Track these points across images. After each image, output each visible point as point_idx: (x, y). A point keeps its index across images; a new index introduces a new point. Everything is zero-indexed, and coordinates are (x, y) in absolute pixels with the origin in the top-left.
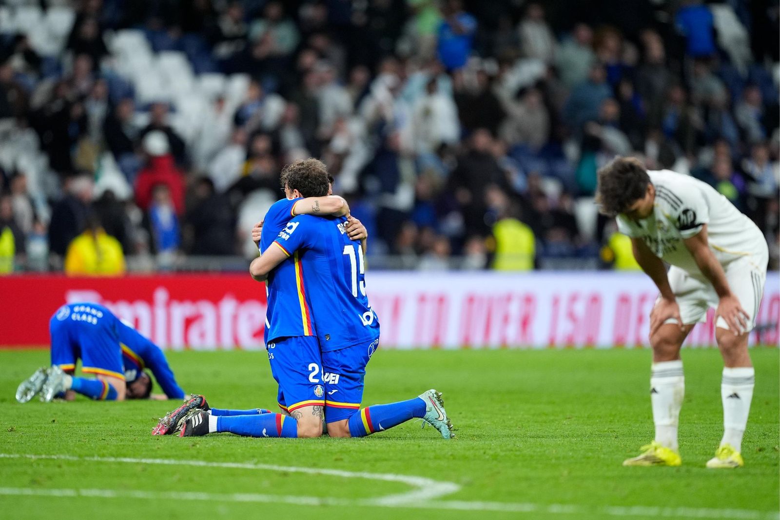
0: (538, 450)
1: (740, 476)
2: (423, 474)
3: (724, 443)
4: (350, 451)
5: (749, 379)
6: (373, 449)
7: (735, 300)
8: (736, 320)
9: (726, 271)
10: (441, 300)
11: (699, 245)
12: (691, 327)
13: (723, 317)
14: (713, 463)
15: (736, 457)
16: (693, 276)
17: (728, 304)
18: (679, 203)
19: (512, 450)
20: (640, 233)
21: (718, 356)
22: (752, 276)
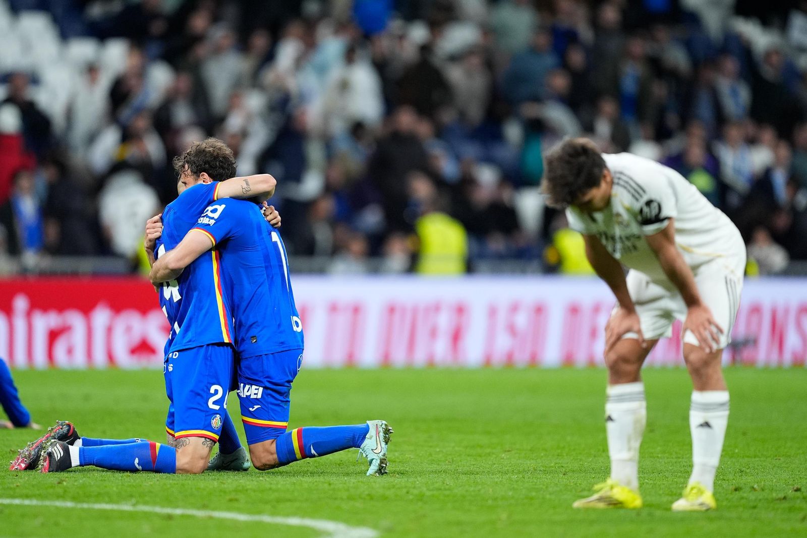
0: (472, 489)
1: (711, 520)
2: (333, 518)
3: (693, 480)
4: (247, 490)
5: (722, 405)
6: (274, 487)
7: (706, 310)
8: (707, 334)
9: (696, 275)
10: (356, 310)
11: (665, 244)
12: (653, 343)
13: (693, 331)
14: (680, 505)
15: (708, 498)
16: (657, 282)
17: (698, 315)
18: (641, 192)
19: (440, 490)
20: (594, 228)
21: (686, 378)
22: (726, 282)
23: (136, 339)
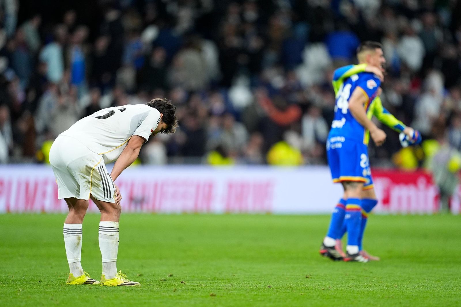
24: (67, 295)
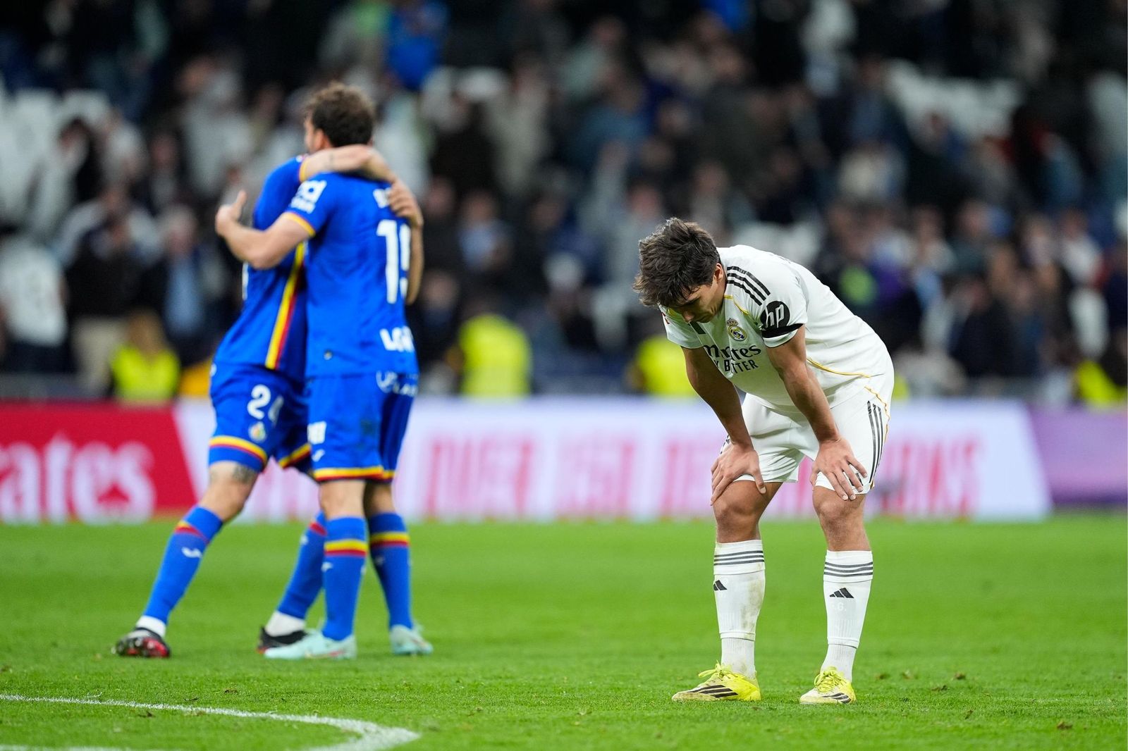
0: (541, 677)
1: (850, 716)
3: (826, 667)
4: (248, 680)
5: (864, 567)
7: (844, 446)
8: (844, 477)
9: (831, 400)
11: (793, 359)
12: (775, 487)
13: (826, 473)
14: (810, 697)
15: (846, 689)
16: (780, 410)
17: (833, 450)
18: (764, 293)
19: (500, 678)
20: (700, 340)
22: (870, 410)
23: (105, 485)
24: (698, 725)
